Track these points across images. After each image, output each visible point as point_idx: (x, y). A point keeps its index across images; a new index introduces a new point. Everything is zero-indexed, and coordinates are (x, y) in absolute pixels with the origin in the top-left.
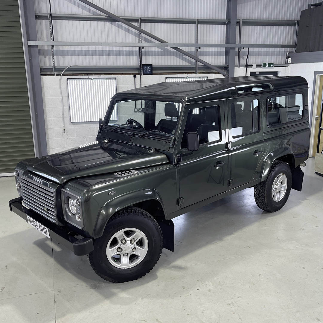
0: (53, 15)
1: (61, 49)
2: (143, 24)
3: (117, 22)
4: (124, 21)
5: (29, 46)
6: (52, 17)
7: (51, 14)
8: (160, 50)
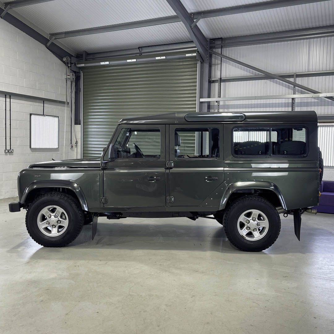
0: (222, 79)
1: (227, 104)
2: (297, 79)
3: (275, 79)
4: (280, 78)
5: (201, 103)
6: (221, 80)
7: (221, 78)
8: (316, 101)
